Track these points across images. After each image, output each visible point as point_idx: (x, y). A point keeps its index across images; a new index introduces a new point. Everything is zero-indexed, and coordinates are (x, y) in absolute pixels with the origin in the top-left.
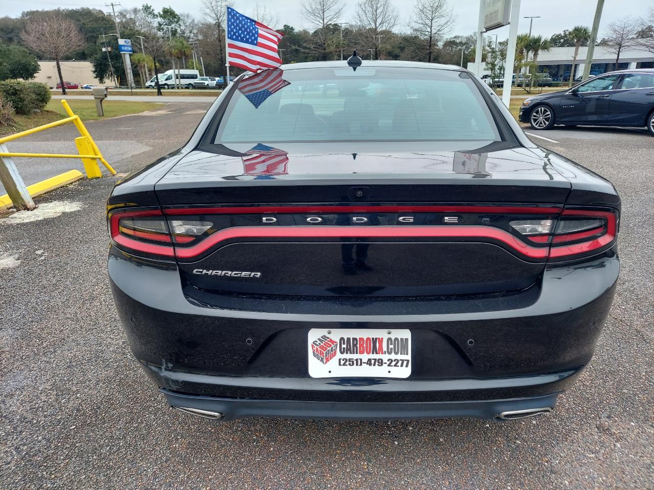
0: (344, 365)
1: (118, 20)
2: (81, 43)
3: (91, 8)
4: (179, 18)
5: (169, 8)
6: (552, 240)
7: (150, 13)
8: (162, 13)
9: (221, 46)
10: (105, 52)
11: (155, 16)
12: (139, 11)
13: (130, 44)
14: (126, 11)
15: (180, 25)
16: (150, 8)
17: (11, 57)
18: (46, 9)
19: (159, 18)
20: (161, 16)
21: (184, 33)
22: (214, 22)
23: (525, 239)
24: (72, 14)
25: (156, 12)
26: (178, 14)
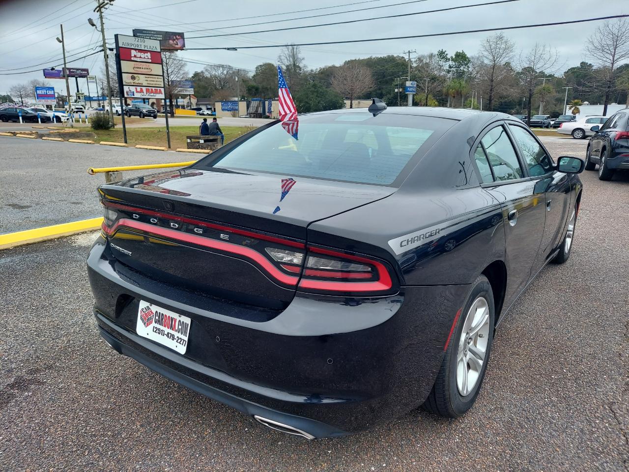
0: (155, 332)
1: (415, 65)
2: (372, 86)
3: (395, 55)
4: (469, 61)
5: (461, 52)
6: (302, 271)
7: (443, 58)
8: (454, 57)
9: (492, 86)
10: (398, 92)
11: (447, 60)
12: (434, 56)
13: (415, 86)
14: (423, 56)
15: (468, 67)
16: (444, 53)
17: (327, 96)
18: (362, 58)
19: (450, 61)
20: (453, 60)
21: (471, 74)
22: (491, 64)
23: (277, 264)
24: (379, 61)
25: (449, 57)
26: (469, 57)
